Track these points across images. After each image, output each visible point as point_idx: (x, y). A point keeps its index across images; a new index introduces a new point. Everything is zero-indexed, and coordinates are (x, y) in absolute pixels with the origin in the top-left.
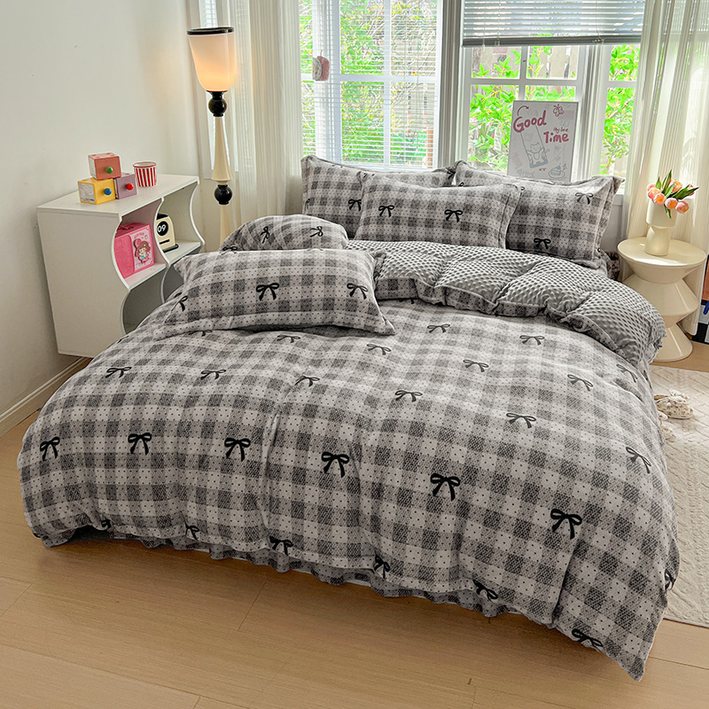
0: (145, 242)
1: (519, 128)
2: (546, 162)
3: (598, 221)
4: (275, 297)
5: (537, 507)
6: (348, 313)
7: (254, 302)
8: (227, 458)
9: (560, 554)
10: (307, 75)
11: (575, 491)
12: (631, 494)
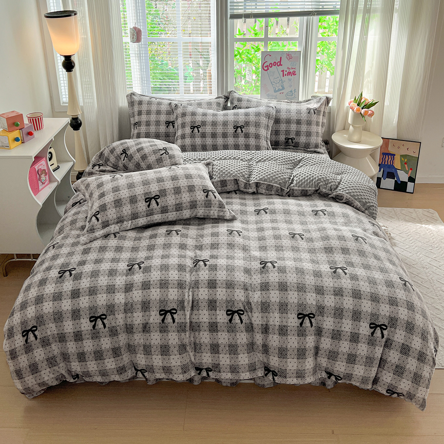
0: (44, 170)
1: (266, 69)
2: (283, 88)
3: (321, 124)
4: (158, 204)
5: (362, 323)
6: (206, 209)
7: (145, 209)
8: (163, 323)
9: (377, 348)
10: (127, 39)
11: (381, 310)
12: (411, 307)
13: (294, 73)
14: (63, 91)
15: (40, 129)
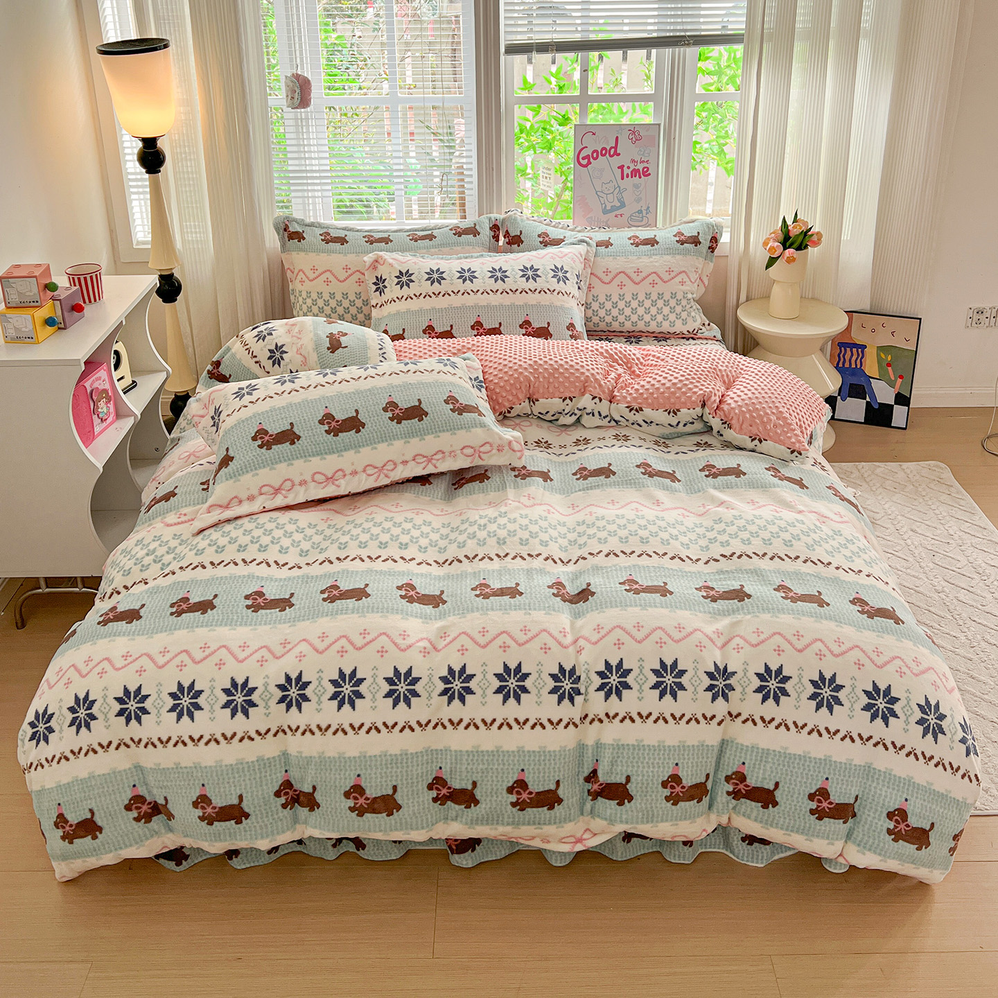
0: (105, 391)
1: (585, 162)
2: (623, 205)
13: (646, 173)
14: (137, 216)
15: (95, 301)
